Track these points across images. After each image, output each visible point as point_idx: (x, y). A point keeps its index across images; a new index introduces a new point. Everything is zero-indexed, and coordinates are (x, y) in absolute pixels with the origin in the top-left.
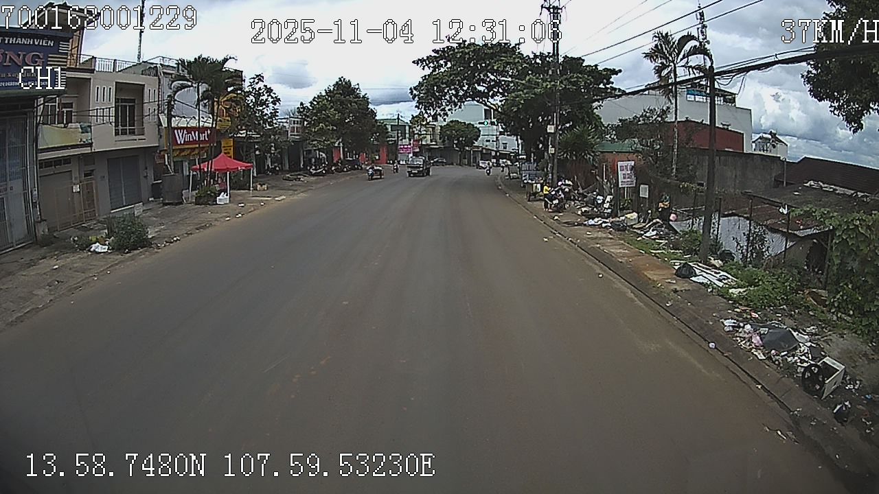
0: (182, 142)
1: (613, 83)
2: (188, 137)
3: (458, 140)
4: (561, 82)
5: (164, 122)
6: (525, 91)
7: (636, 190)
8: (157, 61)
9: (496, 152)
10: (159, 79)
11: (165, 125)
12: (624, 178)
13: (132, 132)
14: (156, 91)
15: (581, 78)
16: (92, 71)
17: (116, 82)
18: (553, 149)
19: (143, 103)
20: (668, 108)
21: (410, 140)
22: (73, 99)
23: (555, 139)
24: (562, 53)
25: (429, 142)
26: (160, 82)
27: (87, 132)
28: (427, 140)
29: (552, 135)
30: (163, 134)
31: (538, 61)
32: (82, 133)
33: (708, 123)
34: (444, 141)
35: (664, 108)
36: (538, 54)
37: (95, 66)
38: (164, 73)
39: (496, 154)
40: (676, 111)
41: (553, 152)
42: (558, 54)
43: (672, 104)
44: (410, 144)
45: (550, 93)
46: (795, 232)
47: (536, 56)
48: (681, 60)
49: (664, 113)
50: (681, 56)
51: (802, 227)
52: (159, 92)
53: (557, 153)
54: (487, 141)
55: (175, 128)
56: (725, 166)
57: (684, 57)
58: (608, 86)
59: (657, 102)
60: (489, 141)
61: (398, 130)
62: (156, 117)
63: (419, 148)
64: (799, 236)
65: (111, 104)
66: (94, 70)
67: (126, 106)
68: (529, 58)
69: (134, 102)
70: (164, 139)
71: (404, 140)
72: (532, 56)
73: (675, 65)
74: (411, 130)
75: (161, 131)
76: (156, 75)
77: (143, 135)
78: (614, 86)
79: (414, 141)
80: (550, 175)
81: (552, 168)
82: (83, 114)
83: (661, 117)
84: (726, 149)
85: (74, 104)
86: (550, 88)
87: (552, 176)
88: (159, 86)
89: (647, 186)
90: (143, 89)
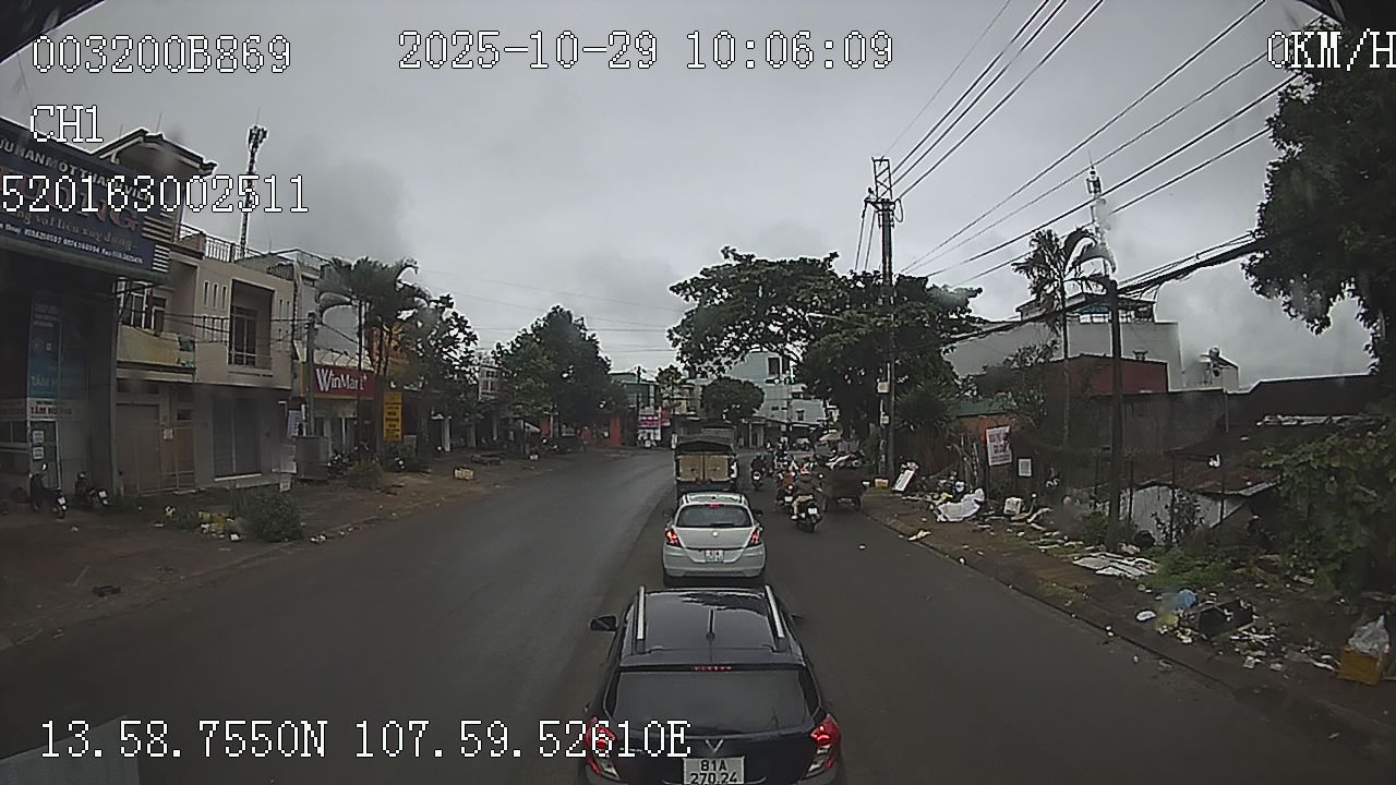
0: (327, 389)
1: (970, 311)
2: (336, 382)
3: (729, 408)
4: (896, 316)
5: (302, 354)
6: (844, 332)
7: (1014, 467)
8: (292, 257)
9: (788, 425)
10: (295, 285)
11: (303, 358)
12: (996, 452)
13: (251, 362)
14: (291, 304)
15: (923, 308)
16: (200, 255)
17: (233, 280)
18: (887, 417)
19: (271, 321)
20: (1054, 342)
21: (656, 408)
22: (166, 293)
23: (890, 401)
24: (896, 271)
25: (685, 412)
26: (296, 291)
27: (188, 350)
28: (682, 409)
29: (885, 397)
30: (300, 372)
31: (859, 284)
32: (181, 350)
33: (1111, 355)
34: (707, 410)
35: (1049, 343)
36: (859, 274)
37: (204, 249)
38: (303, 276)
39: (788, 428)
40: (1066, 346)
41: (886, 422)
42: (891, 274)
43: (1059, 336)
44: (657, 415)
45: (879, 334)
46: (1241, 492)
47: (856, 278)
48: (1070, 269)
49: (1049, 350)
50: (1069, 265)
51: (1249, 483)
52: (294, 305)
53: (892, 424)
54: (773, 409)
55: (318, 366)
56: (1141, 416)
57: (1074, 266)
58: (963, 316)
59: (1039, 335)
60: (777, 408)
61: (638, 393)
62: (289, 344)
63: (671, 421)
64: (1245, 497)
65: (225, 313)
66: (203, 254)
67: (244, 319)
68: (847, 280)
69: (255, 316)
70: (300, 380)
71: (647, 408)
72: (850, 277)
73: (1062, 279)
74: (658, 393)
75: (296, 366)
76: (290, 279)
77: (270, 369)
78: (971, 315)
79: (663, 409)
80: (883, 457)
81: (886, 446)
82: (183, 320)
83: (1044, 358)
84: (1142, 392)
85: (167, 303)
86: (881, 326)
87: (886, 458)
88: (295, 296)
89: (1029, 460)
90: (272, 297)
